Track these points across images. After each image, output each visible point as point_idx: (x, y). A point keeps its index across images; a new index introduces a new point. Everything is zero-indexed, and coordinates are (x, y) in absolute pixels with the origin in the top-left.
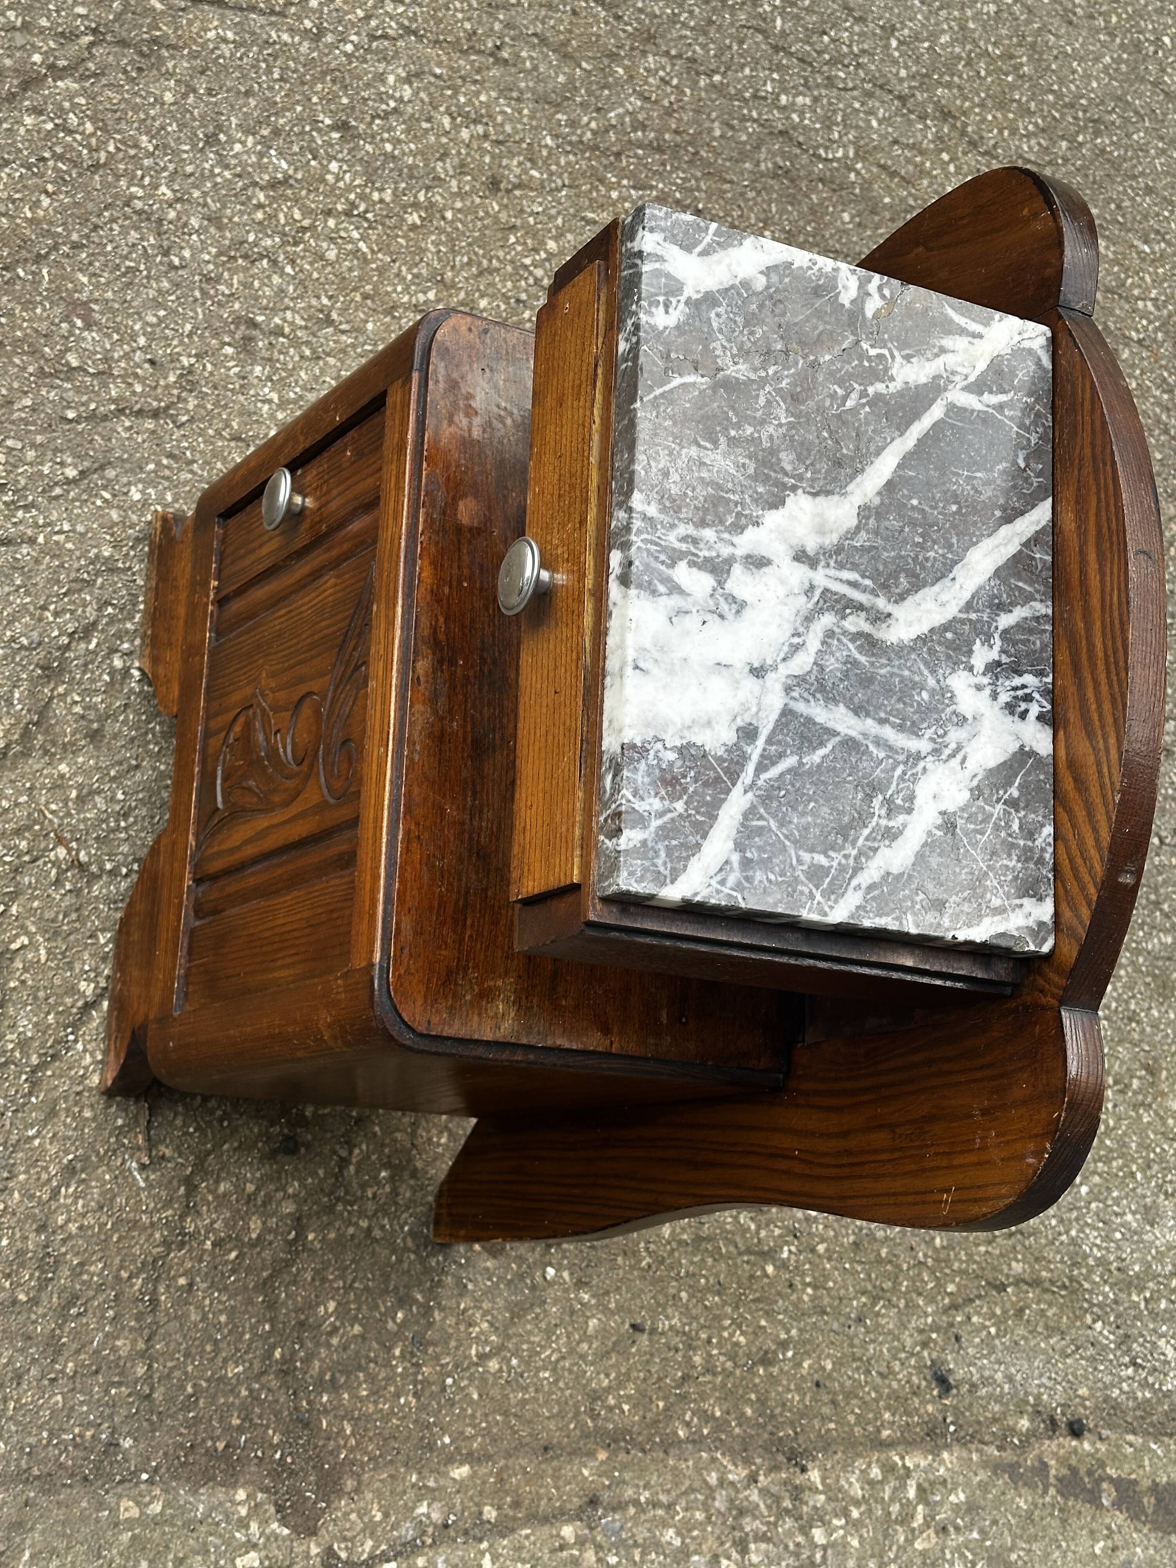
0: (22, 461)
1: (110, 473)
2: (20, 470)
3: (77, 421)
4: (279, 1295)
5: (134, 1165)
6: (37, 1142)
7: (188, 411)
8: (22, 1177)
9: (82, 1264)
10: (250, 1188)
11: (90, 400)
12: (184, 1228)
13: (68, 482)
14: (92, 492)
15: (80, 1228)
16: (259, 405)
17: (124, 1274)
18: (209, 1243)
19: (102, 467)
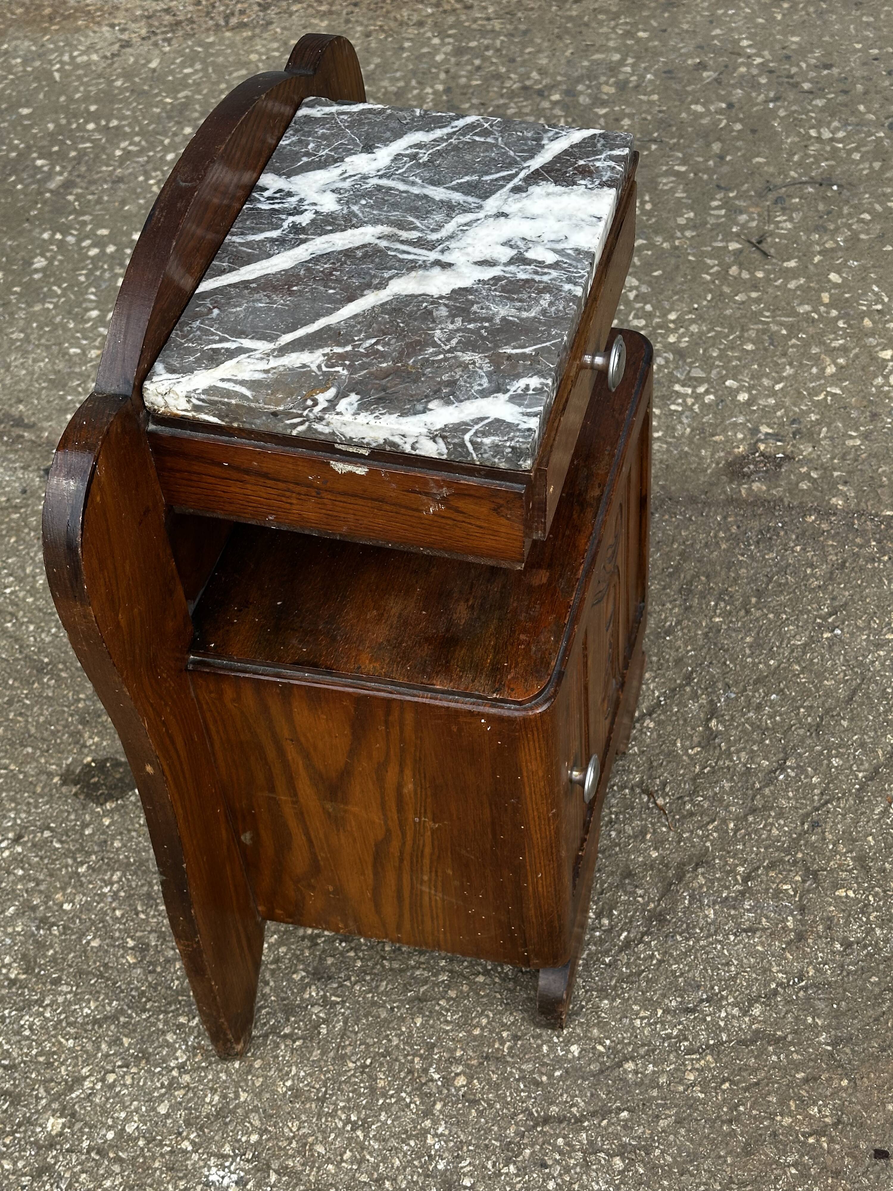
0: (670, 1074)
1: (594, 1067)
2: (673, 1066)
3: (619, 1110)
7: (517, 1124)
11: (606, 1128)
13: (633, 1059)
14: (612, 1050)
16: (447, 1132)
19: (601, 1071)
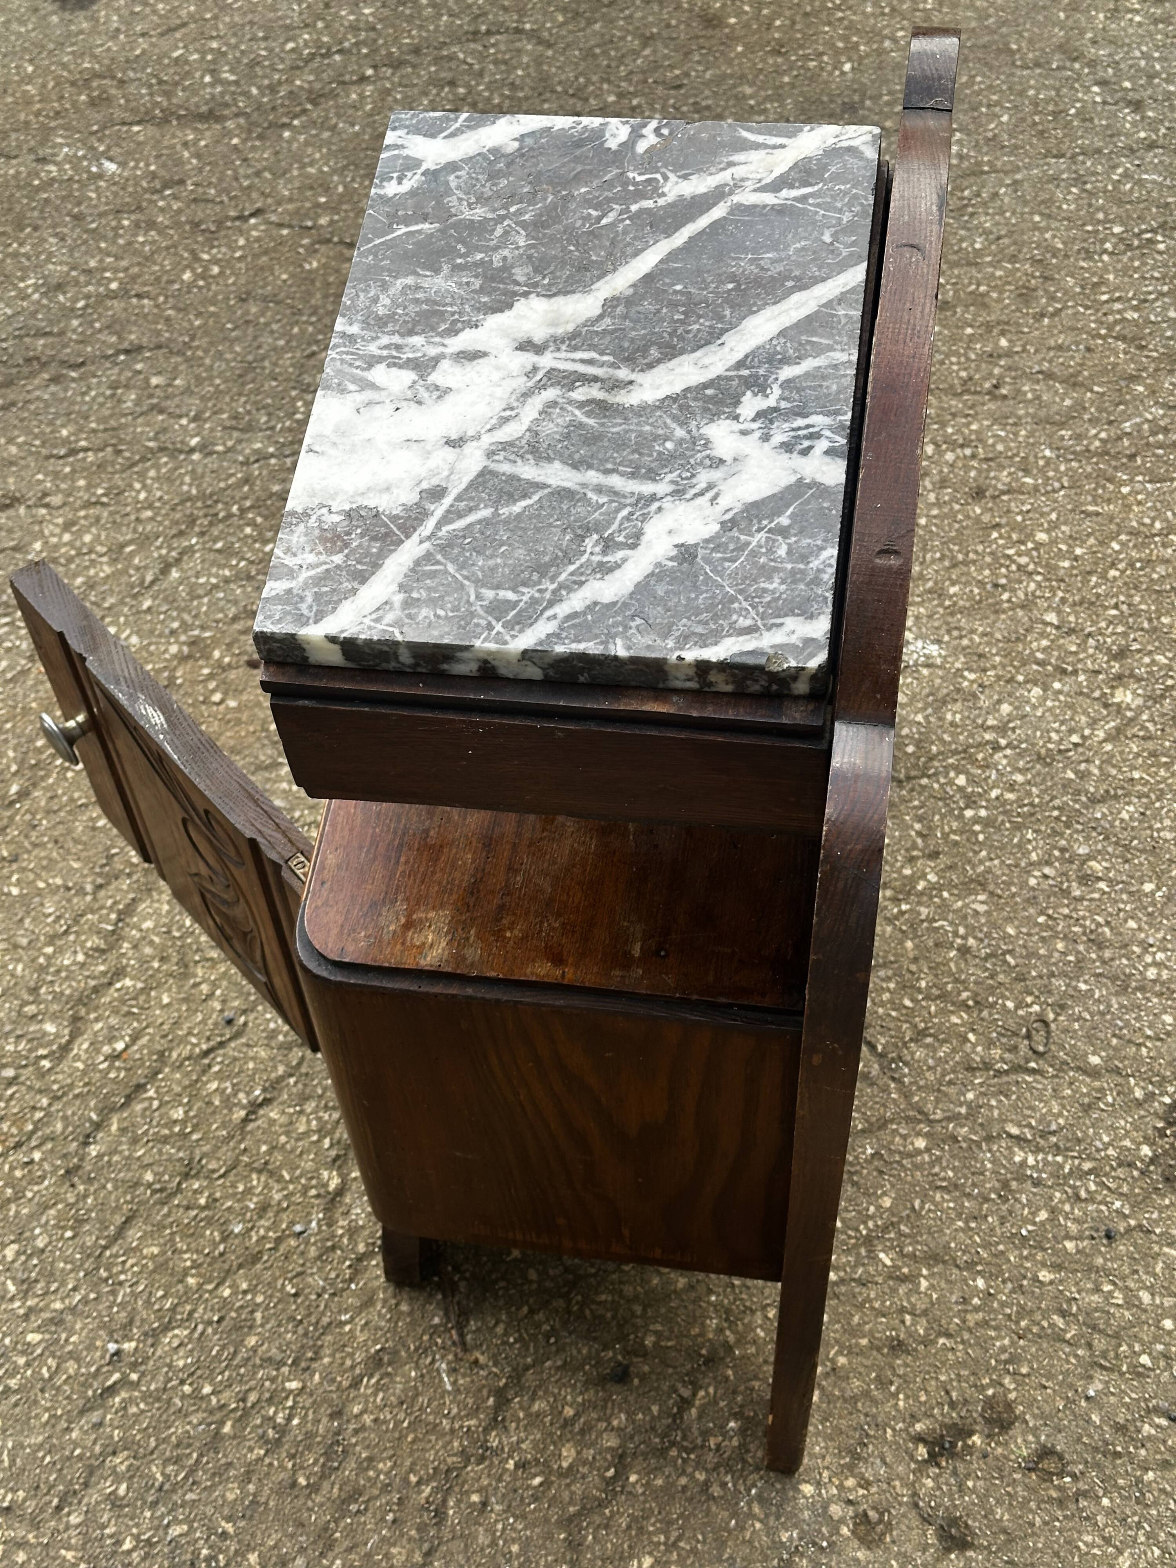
4: (586, 1537)
5: (444, 1366)
6: (347, 1328)
8: (326, 1360)
9: (370, 1459)
10: (569, 1412)
12: (487, 1441)
15: (376, 1420)
17: (413, 1479)
18: (511, 1462)
